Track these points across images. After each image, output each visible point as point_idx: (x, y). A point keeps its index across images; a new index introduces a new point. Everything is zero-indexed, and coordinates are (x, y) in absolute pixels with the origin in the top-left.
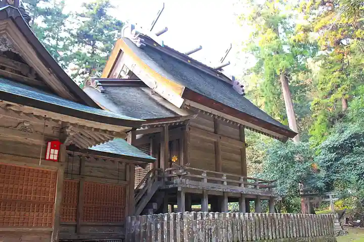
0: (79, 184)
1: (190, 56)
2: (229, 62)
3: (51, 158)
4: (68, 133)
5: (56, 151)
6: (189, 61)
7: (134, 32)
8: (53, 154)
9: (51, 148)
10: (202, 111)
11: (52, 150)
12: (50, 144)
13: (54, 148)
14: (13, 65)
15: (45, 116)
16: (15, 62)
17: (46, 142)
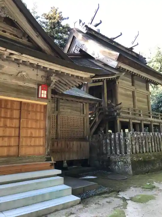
0: (57, 116)
1: (114, 40)
2: (138, 43)
3: (42, 96)
4: (52, 80)
5: (45, 92)
6: (114, 44)
7: (81, 24)
8: (44, 94)
9: (42, 90)
10: (128, 70)
11: (43, 91)
12: (40, 87)
13: (44, 90)
14: (11, 30)
15: (38, 64)
16: (12, 28)
17: (38, 86)
